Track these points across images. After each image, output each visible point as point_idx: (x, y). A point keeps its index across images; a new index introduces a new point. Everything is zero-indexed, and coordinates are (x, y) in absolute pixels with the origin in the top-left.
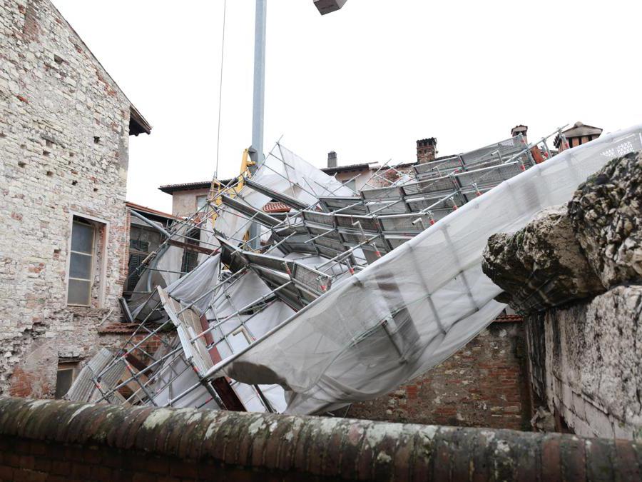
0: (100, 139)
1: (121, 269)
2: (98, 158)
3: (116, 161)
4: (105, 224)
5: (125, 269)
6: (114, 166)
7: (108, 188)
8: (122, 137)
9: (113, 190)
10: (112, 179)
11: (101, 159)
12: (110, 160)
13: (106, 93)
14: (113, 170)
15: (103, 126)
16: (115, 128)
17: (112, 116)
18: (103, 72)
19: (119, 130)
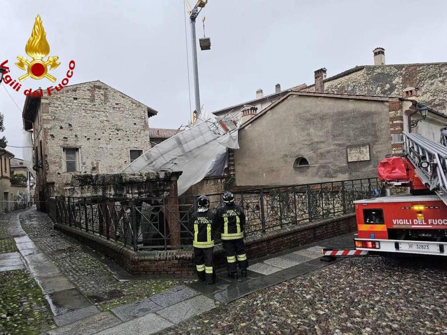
0: (136, 123)
2: (136, 130)
3: (144, 129)
4: (142, 150)
6: (143, 131)
7: (142, 139)
8: (145, 120)
9: (144, 139)
10: (143, 135)
11: (138, 130)
12: (141, 129)
13: (136, 107)
15: (137, 119)
17: (140, 114)
18: (134, 101)
19: (144, 118)
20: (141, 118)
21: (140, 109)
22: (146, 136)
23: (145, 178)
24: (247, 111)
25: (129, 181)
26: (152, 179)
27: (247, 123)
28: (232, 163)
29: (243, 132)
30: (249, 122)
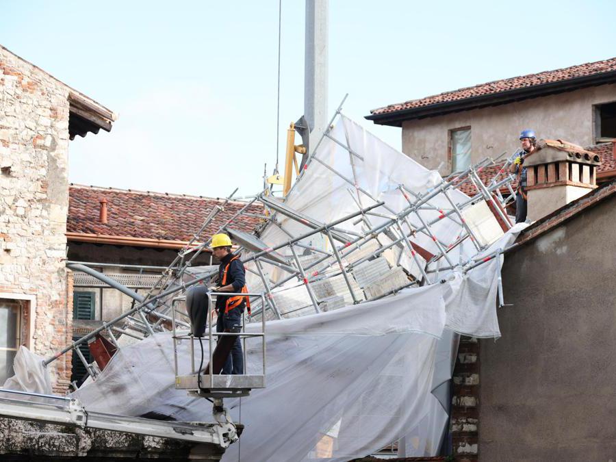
0: (12, 169)
1: (60, 369)
2: (10, 201)
3: (44, 196)
4: (28, 302)
5: (67, 369)
6: (40, 206)
7: (30, 243)
8: (52, 154)
9: (38, 245)
10: (38, 228)
11: (15, 200)
12: (30, 196)
13: (19, 91)
14: (38, 213)
15: (15, 146)
16: (39, 142)
17: (32, 125)
18: (12, 58)
19: (48, 142)
20: (35, 142)
21: (34, 97)
22: (53, 232)
23: (86, 442)
24: (551, 169)
25: (25, 450)
26: (112, 450)
27: (547, 225)
28: (468, 401)
29: (525, 266)
30: (555, 221)
